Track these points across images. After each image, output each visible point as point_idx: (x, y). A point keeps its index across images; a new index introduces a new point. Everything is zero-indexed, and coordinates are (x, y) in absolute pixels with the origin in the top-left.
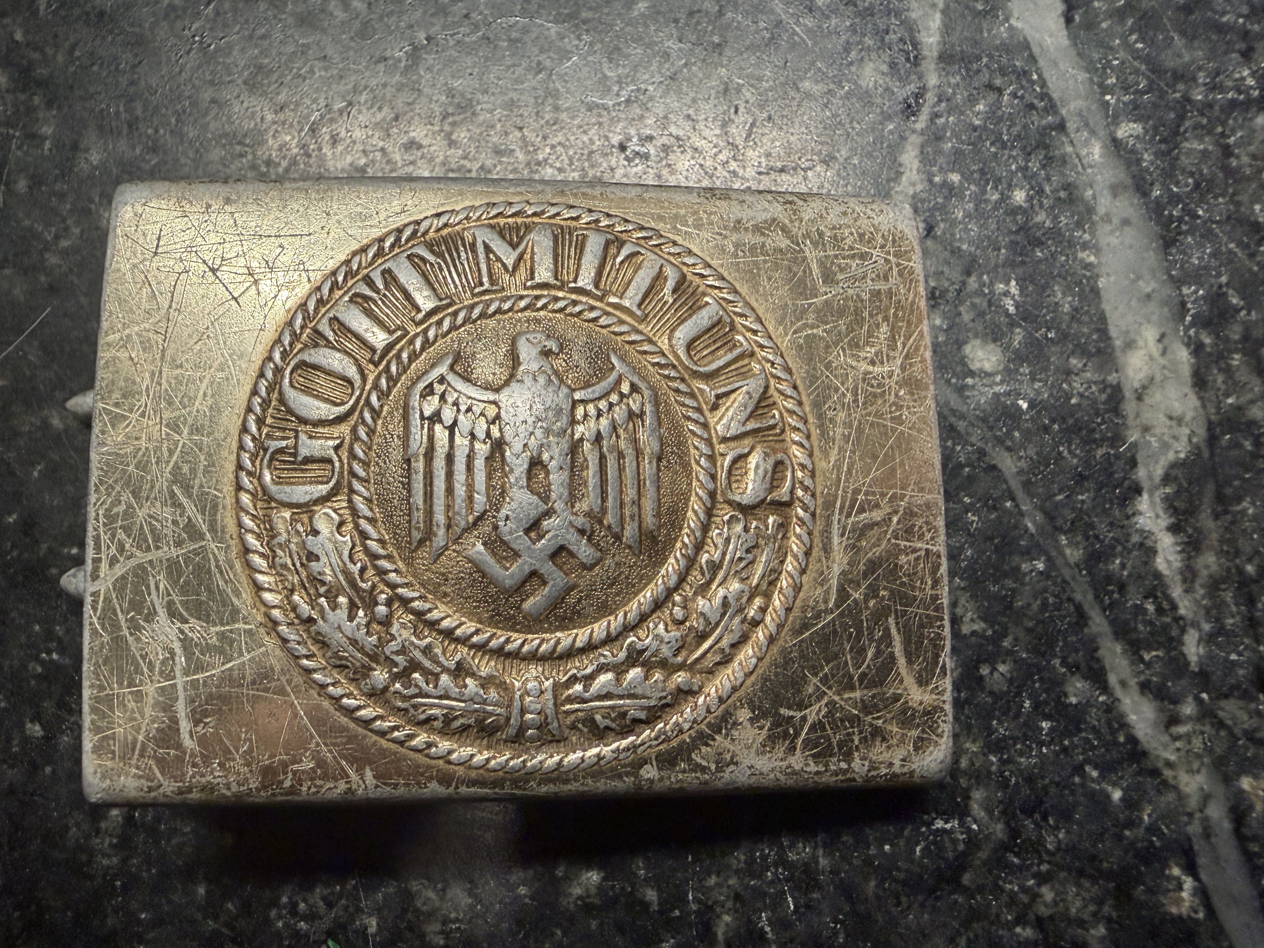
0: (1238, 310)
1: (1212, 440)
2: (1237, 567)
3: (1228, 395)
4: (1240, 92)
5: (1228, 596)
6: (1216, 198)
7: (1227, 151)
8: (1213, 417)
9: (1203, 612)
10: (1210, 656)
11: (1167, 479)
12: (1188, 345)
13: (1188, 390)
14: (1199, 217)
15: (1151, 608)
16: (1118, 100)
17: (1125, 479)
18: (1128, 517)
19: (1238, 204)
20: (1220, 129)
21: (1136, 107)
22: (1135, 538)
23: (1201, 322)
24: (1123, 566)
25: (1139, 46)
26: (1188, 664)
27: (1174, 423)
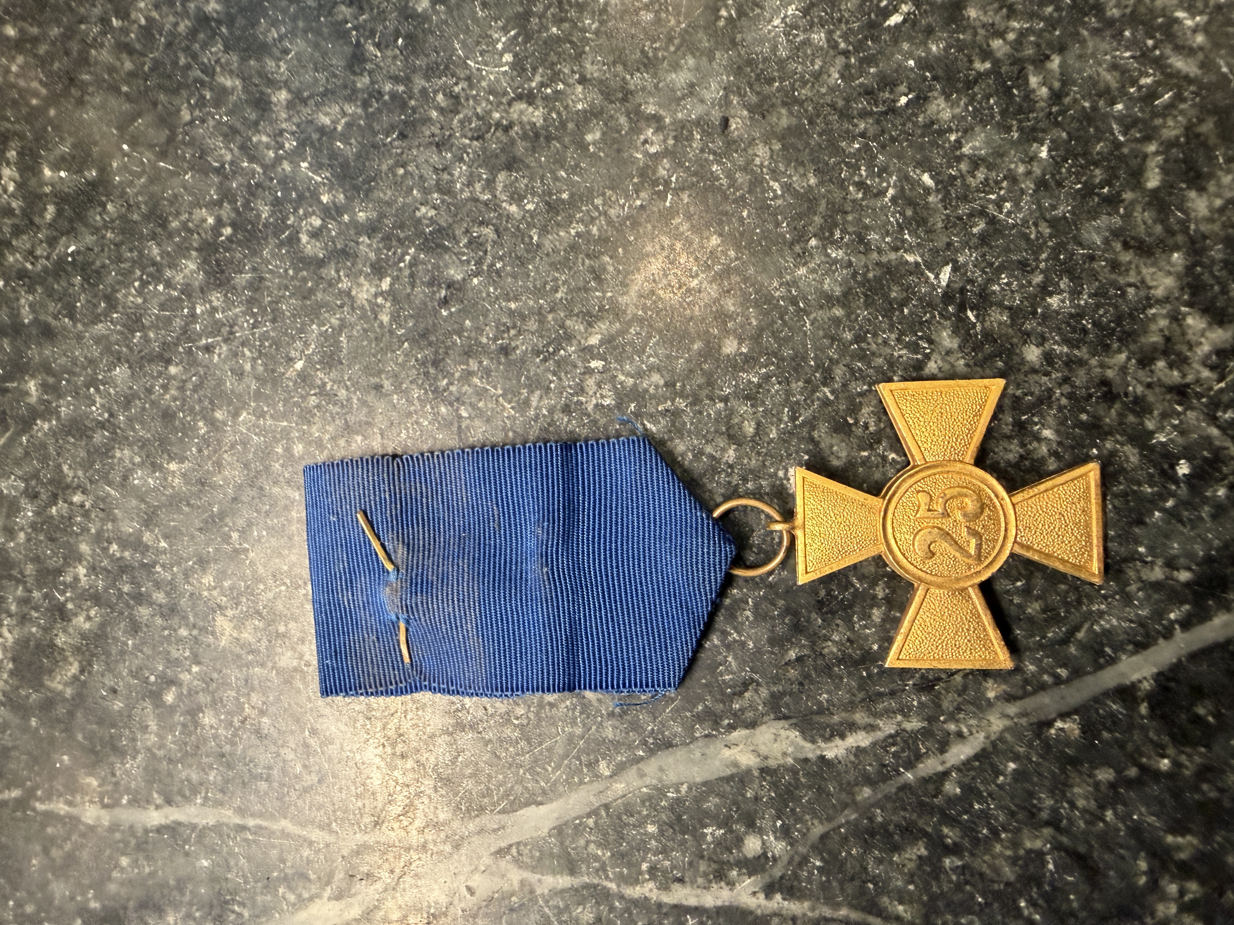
1: (786, 718)
2: (861, 702)
3: (758, 710)
5: (879, 706)
6: (640, 720)
7: (612, 714)
8: (772, 717)
9: (891, 720)
10: (917, 715)
11: (813, 741)
12: (730, 732)
13: (758, 731)
14: (653, 729)
15: (893, 749)
16: (587, 775)
17: (816, 765)
18: (840, 762)
20: (599, 719)
21: (590, 765)
22: (852, 758)
23: (715, 726)
24: (870, 765)
25: (553, 764)
26: (923, 728)
27: (779, 739)
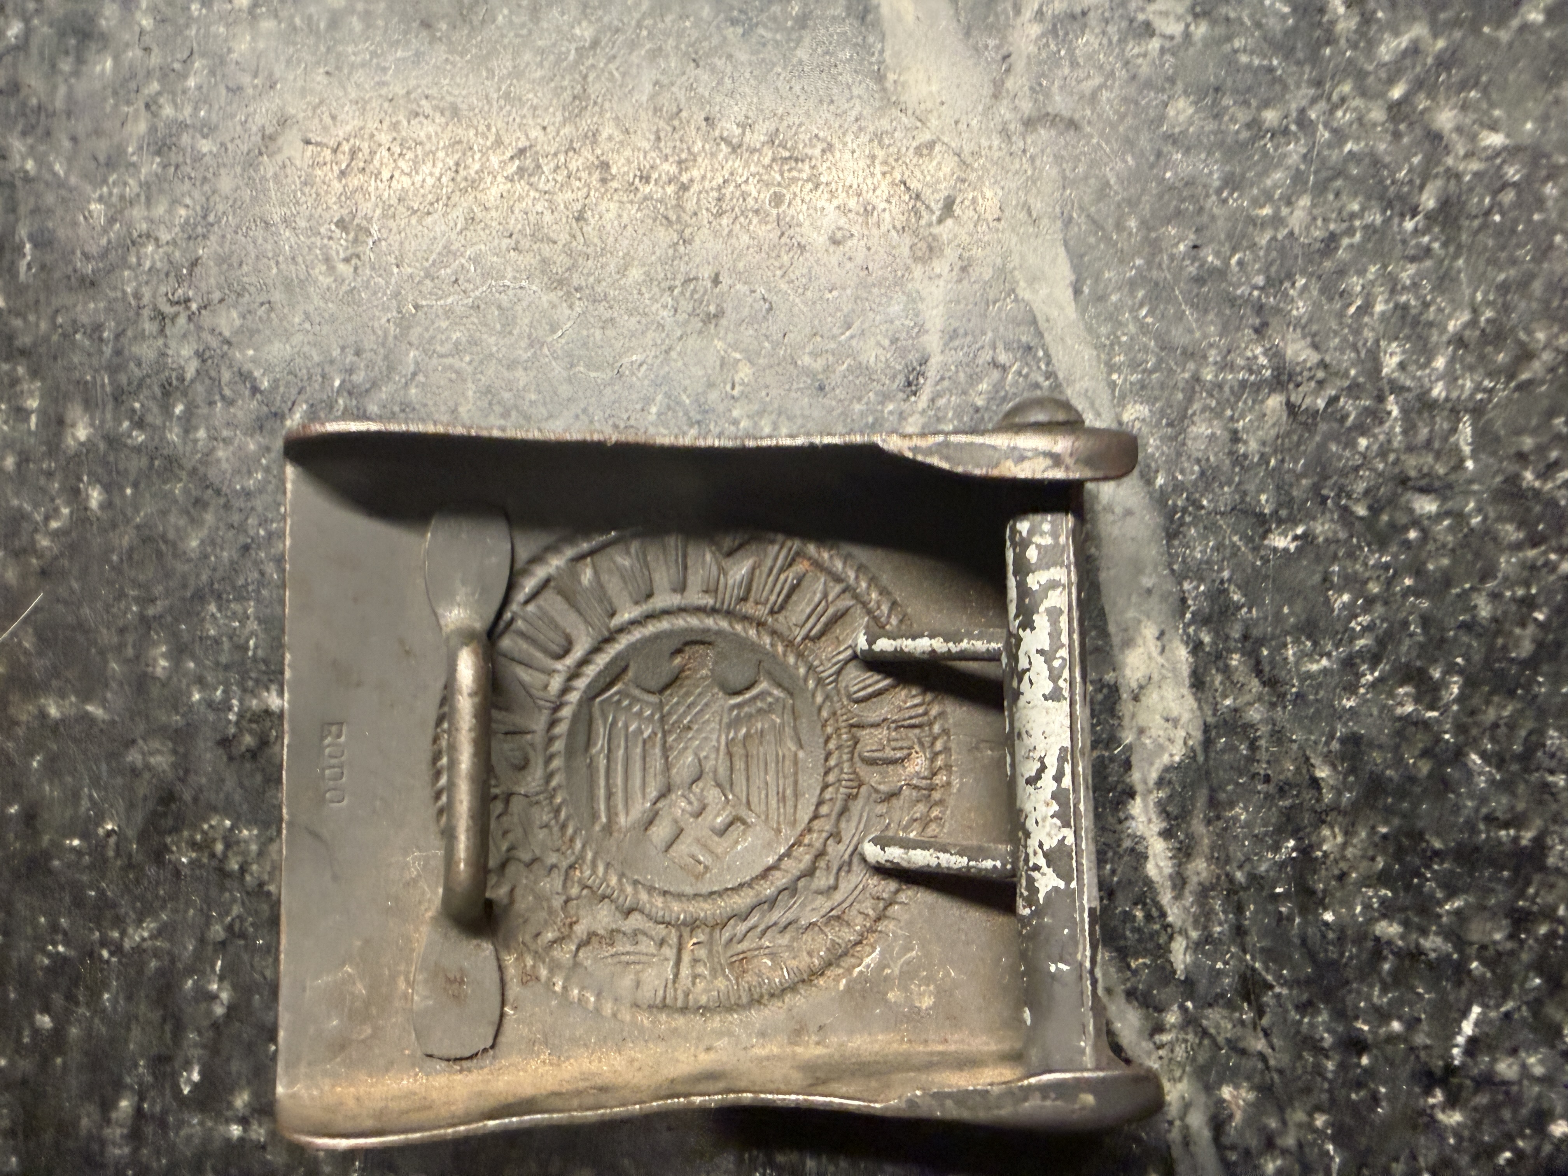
0: (1239, 608)
1: (1207, 743)
2: (1227, 875)
3: (1225, 697)
4: (1251, 372)
5: (1218, 905)
6: (1221, 486)
7: (1235, 437)
8: (1210, 720)
9: (1191, 920)
10: (1196, 964)
11: (1160, 783)
12: (1187, 644)
13: (1185, 691)
14: (1203, 507)
15: (1139, 914)
16: (1125, 380)
17: (1118, 782)
18: (1120, 822)
19: (1245, 493)
20: (1229, 413)
21: (1143, 387)
22: (1127, 843)
23: (1203, 620)
25: (1149, 320)
26: (1174, 972)
27: (1169, 725)
